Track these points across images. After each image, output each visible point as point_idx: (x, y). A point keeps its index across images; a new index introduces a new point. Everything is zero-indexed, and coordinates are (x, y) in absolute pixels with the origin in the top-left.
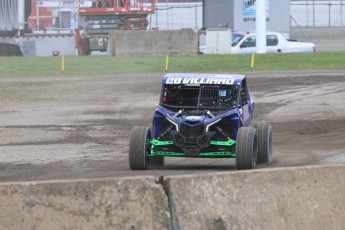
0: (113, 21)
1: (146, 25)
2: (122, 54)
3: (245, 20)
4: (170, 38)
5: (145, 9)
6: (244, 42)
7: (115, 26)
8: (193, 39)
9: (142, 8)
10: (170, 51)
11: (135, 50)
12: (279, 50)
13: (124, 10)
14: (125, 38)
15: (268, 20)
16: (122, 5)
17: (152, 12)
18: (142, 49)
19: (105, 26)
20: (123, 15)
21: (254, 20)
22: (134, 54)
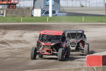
0: (6, 6)
1: (16, 7)
2: (8, 16)
3: (46, 5)
4: (23, 12)
5: (16, 2)
6: (46, 12)
7: (6, 7)
8: (30, 12)
9: (15, 2)
10: (23, 15)
11: (12, 15)
12: (56, 15)
13: (9, 3)
14: (9, 11)
15: (53, 5)
16: (9, 1)
17: (18, 3)
18: (14, 15)
19: (3, 7)
20: (9, 4)
21: (49, 5)
22: (12, 16)
